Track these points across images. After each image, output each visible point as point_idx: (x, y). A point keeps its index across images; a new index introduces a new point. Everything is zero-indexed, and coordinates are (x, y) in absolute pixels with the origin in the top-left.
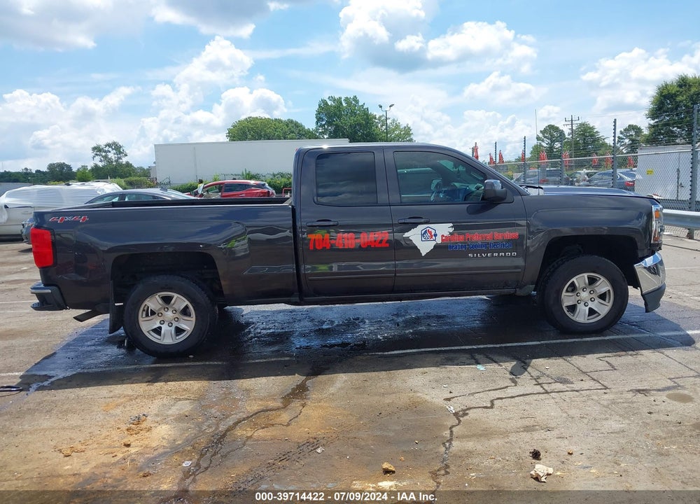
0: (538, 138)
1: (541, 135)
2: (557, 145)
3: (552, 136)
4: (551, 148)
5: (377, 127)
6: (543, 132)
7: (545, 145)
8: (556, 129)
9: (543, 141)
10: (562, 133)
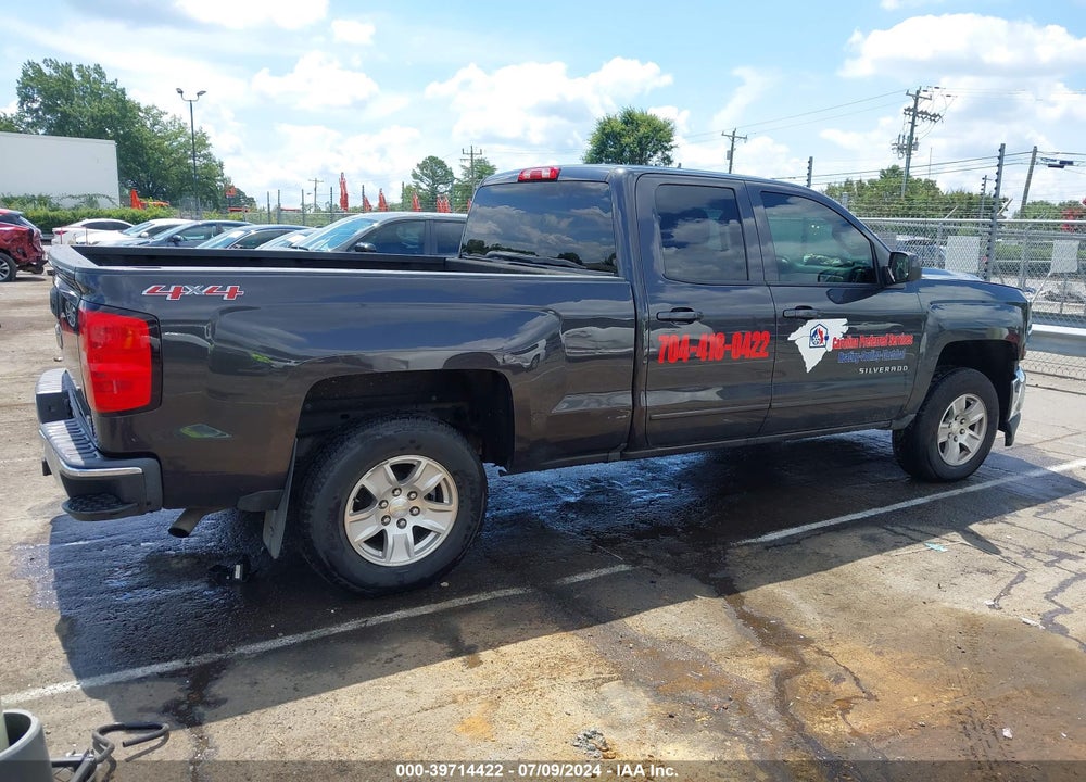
0: (415, 176)
1: (418, 171)
2: (442, 188)
3: (434, 173)
4: (434, 192)
5: (144, 126)
6: (422, 166)
7: (424, 186)
8: (441, 164)
9: (422, 180)
10: (449, 173)
